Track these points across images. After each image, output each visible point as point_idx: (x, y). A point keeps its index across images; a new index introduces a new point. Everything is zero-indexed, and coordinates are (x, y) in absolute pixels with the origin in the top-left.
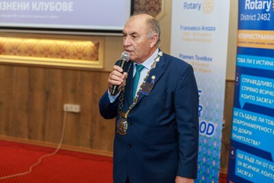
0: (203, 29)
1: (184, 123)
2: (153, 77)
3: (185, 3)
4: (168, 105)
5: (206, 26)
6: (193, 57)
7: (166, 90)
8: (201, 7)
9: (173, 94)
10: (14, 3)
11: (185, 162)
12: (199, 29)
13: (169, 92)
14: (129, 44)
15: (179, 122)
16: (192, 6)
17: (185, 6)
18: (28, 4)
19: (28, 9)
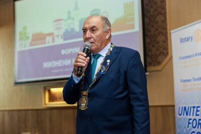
0: (196, 55)
1: (135, 96)
2: (108, 61)
3: (181, 39)
4: (121, 81)
5: (198, 52)
6: (191, 80)
7: (119, 69)
8: (193, 39)
9: (126, 73)
10: (61, 61)
11: (140, 128)
12: (193, 56)
13: (122, 70)
14: (90, 36)
15: (132, 96)
16: (186, 39)
17: (181, 41)
18: (70, 61)
19: (70, 64)
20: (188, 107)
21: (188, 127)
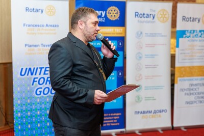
16: (35, 10)
20: (34, 68)
21: (33, 85)
